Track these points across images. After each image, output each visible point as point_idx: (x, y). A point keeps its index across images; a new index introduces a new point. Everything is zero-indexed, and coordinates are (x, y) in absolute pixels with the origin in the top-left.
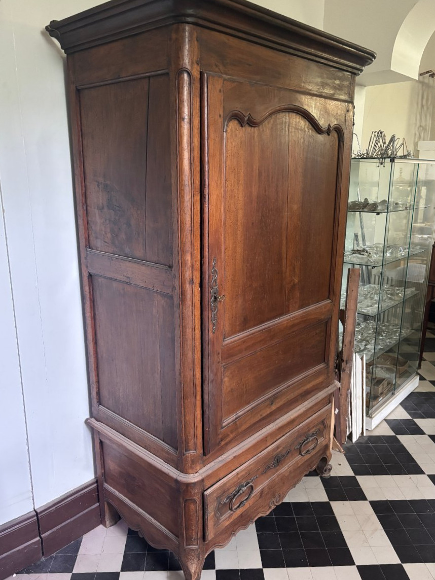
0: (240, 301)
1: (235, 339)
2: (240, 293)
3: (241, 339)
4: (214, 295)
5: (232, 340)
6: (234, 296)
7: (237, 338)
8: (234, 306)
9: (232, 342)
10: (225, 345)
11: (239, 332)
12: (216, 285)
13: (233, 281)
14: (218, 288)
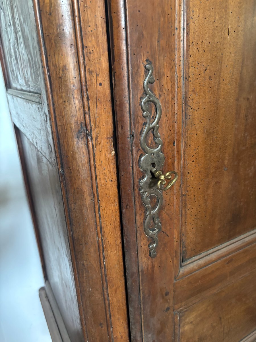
0: (226, 180)
1: (208, 258)
2: (226, 162)
3: (222, 257)
4: (150, 168)
5: (201, 262)
6: (212, 170)
7: (213, 256)
8: (210, 192)
9: (200, 267)
10: (184, 275)
11: (220, 241)
12: (157, 145)
13: (209, 134)
14: (161, 150)
